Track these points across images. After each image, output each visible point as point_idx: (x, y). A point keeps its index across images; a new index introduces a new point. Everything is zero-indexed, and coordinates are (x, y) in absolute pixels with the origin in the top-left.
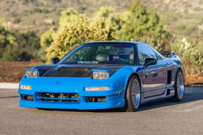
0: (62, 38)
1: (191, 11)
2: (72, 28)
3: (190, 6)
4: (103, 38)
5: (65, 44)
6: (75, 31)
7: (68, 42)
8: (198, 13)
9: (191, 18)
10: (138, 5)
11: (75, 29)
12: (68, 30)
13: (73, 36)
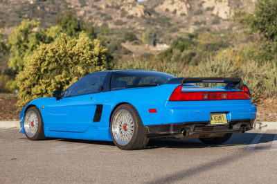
0: (39, 63)
1: (111, 26)
2: (52, 50)
3: (111, 19)
4: (92, 62)
5: (42, 70)
6: (57, 54)
7: (46, 68)
8: (119, 27)
9: (112, 34)
10: (70, 18)
11: (57, 52)
12: (47, 52)
13: (53, 60)
